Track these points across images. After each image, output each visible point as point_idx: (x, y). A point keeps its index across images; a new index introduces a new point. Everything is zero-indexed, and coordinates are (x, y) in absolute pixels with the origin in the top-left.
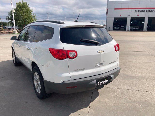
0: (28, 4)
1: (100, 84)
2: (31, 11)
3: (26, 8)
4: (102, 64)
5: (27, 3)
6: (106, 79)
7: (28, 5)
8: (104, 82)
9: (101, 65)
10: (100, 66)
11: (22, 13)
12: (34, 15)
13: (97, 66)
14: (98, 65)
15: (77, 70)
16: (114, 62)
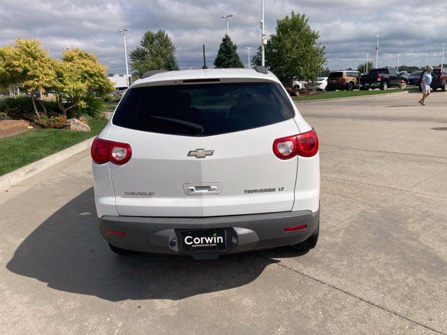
0: (305, 19)
1: (194, 244)
2: (315, 36)
3: (300, 30)
4: (208, 188)
5: (303, 16)
6: (215, 235)
7: (307, 20)
8: (209, 240)
9: (206, 191)
10: (201, 195)
11: (289, 46)
12: (321, 47)
13: (189, 193)
14: (192, 190)
15: (132, 194)
16: (273, 190)
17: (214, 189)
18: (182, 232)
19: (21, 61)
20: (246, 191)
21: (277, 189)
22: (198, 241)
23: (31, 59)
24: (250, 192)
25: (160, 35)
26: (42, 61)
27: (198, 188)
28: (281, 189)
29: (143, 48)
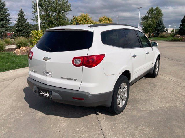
6: (47, 92)
8: (46, 94)
10: (47, 75)
14: (44, 73)
16: (72, 79)
17: (50, 74)
18: (39, 88)
19: (81, 21)
20: (61, 78)
21: (74, 79)
22: (43, 93)
23: (85, 21)
24: (63, 78)
25: (157, 9)
26: (88, 21)
27: (47, 73)
28: (75, 80)
29: (148, 15)
